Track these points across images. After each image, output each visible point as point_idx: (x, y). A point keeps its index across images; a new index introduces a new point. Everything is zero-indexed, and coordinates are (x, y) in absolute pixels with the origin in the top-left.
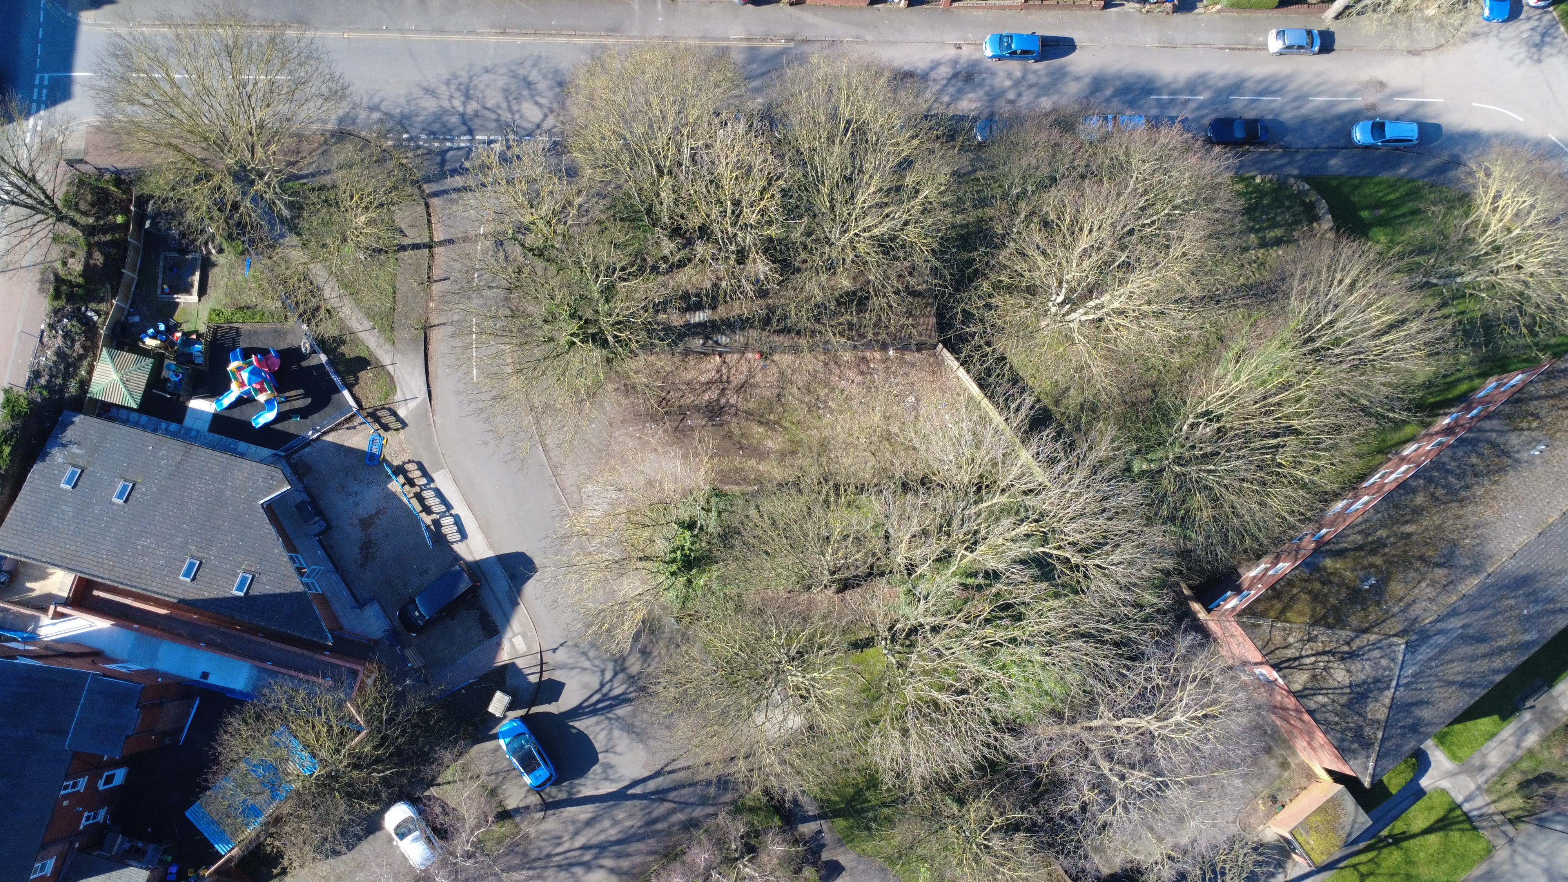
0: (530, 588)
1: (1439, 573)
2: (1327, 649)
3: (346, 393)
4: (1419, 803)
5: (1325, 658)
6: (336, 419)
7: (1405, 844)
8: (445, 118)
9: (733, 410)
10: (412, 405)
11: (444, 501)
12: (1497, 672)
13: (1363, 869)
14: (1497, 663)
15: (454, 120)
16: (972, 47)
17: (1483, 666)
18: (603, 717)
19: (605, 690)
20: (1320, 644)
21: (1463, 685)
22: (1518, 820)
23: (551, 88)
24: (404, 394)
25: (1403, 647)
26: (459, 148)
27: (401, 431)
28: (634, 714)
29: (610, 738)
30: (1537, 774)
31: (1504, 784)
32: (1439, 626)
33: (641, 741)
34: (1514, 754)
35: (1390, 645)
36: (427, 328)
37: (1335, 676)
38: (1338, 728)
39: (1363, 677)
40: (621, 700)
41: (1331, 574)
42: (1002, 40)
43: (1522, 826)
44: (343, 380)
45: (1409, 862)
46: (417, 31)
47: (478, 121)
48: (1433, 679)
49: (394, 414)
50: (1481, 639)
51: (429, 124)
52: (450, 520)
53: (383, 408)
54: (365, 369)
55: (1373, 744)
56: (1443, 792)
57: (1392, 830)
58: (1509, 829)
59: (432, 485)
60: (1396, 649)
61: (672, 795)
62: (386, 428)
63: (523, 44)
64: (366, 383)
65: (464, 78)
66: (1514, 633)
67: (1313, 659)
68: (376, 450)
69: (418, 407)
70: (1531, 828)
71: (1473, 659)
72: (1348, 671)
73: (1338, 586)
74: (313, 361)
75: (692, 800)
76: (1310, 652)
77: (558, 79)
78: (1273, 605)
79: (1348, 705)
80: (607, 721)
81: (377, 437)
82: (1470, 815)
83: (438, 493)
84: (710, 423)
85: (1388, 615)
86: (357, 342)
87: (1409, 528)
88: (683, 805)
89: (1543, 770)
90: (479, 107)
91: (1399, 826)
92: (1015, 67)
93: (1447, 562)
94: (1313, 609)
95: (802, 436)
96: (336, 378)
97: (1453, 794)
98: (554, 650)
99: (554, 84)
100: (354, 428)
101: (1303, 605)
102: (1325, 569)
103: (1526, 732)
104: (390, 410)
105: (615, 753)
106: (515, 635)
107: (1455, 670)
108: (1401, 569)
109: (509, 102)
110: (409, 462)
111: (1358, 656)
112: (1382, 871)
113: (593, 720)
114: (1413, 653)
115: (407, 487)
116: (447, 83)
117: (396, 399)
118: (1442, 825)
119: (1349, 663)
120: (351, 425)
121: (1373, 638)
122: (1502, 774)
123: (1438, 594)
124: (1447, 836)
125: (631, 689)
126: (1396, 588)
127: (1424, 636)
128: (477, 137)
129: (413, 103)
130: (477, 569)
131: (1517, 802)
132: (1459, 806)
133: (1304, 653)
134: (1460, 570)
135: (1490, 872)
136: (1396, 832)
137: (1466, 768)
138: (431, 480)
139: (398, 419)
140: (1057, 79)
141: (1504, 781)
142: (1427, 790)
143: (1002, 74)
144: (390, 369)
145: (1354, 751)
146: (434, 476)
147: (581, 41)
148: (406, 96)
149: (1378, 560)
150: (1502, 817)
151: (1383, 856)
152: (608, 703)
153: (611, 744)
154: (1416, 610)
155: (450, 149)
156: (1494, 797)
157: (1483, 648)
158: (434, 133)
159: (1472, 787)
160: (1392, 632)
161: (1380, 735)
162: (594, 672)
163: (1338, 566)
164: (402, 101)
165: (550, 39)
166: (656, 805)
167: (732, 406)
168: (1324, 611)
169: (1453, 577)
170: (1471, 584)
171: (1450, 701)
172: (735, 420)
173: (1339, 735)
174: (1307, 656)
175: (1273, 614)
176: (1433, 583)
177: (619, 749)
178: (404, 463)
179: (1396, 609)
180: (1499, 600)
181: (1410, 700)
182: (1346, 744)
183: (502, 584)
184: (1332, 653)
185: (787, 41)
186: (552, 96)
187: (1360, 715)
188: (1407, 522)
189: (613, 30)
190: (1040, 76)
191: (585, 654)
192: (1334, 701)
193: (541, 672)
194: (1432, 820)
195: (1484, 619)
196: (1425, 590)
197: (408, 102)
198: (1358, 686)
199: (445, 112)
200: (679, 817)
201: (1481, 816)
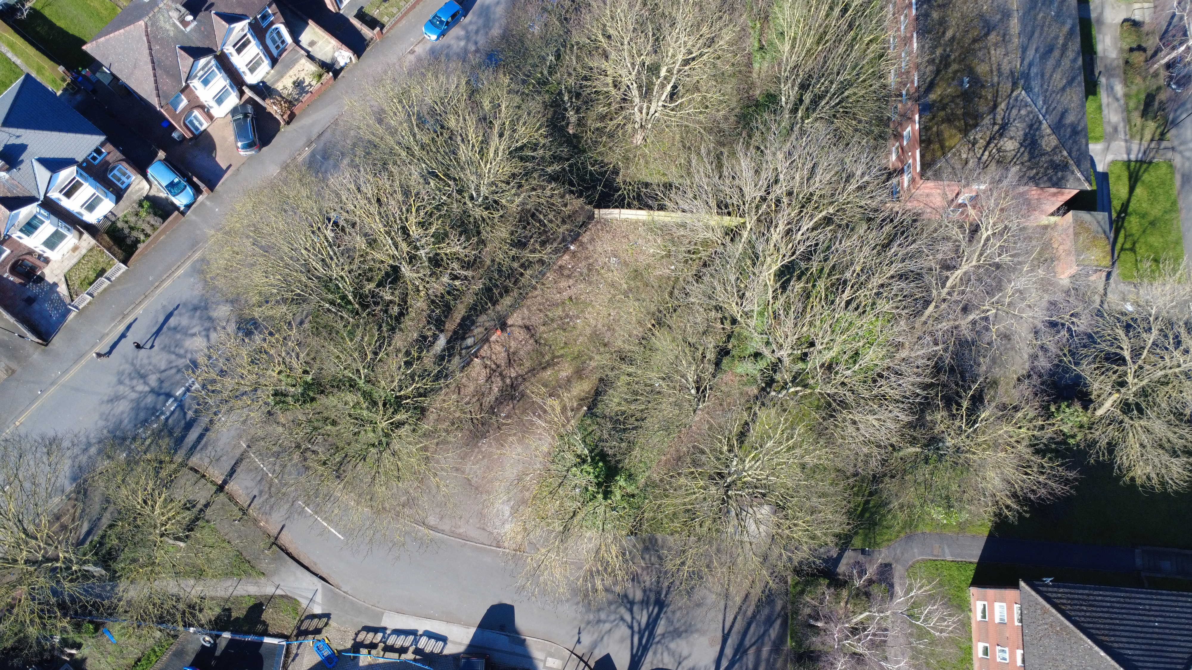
0: (522, 622)
1: (993, 37)
2: (988, 139)
3: (267, 640)
4: (1110, 182)
5: (992, 145)
6: (278, 663)
7: (1130, 209)
8: (142, 405)
9: (520, 379)
10: (319, 598)
11: (407, 633)
12: (1074, 60)
13: (1128, 246)
14: (1071, 54)
15: (150, 399)
16: (420, 44)
17: (1066, 63)
18: (654, 646)
19: (636, 628)
20: (981, 141)
21: (1070, 82)
22: (1162, 134)
23: (192, 317)
24: (306, 598)
25: (1023, 92)
26: (173, 413)
27: (330, 622)
28: (670, 621)
29: (672, 653)
30: (1143, 102)
31: (1135, 125)
32: (1026, 63)
33: (692, 632)
34: (1120, 106)
35: (1016, 99)
36: (275, 543)
37: (1008, 149)
38: (1040, 175)
39: (1022, 133)
40: (652, 624)
41: (941, 101)
42: (434, 23)
43: (1168, 135)
44: (256, 634)
45: (1143, 216)
46: (64, 373)
47: (166, 385)
48: (1054, 95)
49: (313, 616)
50: (1050, 50)
51: (136, 419)
52: (424, 639)
53: (302, 622)
54: (263, 610)
55: (1067, 162)
56: (1113, 162)
57: (1116, 210)
58: (1164, 144)
59: (388, 632)
60: (1021, 97)
61: (747, 643)
62: (318, 631)
63: (145, 310)
64: (274, 619)
65: (128, 368)
66: (1060, 30)
67: (987, 153)
68: (326, 653)
69: (324, 595)
70: (1173, 132)
71: (1058, 64)
72: (1011, 138)
73: (952, 101)
74: (222, 644)
75: (762, 631)
76: (981, 151)
77: (191, 307)
78: (933, 150)
79: (1032, 157)
80: (659, 646)
81: (319, 644)
82: (1139, 159)
83: (398, 632)
84: (515, 402)
85: (996, 87)
86: (238, 600)
87: (949, 34)
88: (760, 640)
89: (1143, 96)
90: (158, 375)
91: (1116, 204)
92: (456, 31)
93: (989, 28)
94: (956, 127)
95: (576, 349)
96: (250, 638)
97: (1119, 158)
98: (579, 641)
99: (192, 313)
100: (297, 655)
101: (947, 131)
102: (935, 101)
103: (1112, 88)
104: (307, 617)
105: (685, 658)
106: (545, 661)
107: (1058, 79)
108: (971, 58)
109: (174, 353)
110: (357, 634)
111: (1007, 124)
112: (1137, 235)
113: (650, 654)
114: (1031, 91)
115: (373, 652)
116: (120, 382)
117: (304, 606)
118: (1134, 180)
119: (1007, 133)
120: (292, 656)
121: (1003, 106)
122: (1128, 121)
123: (1006, 47)
124: (1143, 182)
125: (651, 609)
126: (981, 69)
127: (1026, 76)
128: (177, 394)
129: (110, 417)
130: (474, 648)
131: (1151, 126)
132: (1129, 161)
133: (979, 156)
134: (1000, 24)
135: (1183, 176)
136: (1118, 208)
137: (1109, 137)
138: (384, 629)
139: (319, 617)
140: (487, 15)
141: (1133, 124)
142: (1106, 171)
143: (453, 42)
144: (279, 592)
145: (1063, 178)
146: (383, 625)
147: (181, 271)
148: (101, 418)
149: (955, 67)
150: (1154, 143)
151: (1128, 228)
152: (647, 634)
153: (677, 657)
154: (1006, 68)
155: (167, 419)
156: (1138, 137)
157: (1056, 53)
158: (146, 421)
159: (1123, 144)
160: (1009, 92)
161: (1065, 153)
162: (617, 625)
163: (939, 93)
164: (101, 423)
165: (159, 291)
166: (745, 659)
167: (516, 378)
168: (962, 122)
169: (1002, 32)
170: (1014, 24)
171: (1074, 99)
172: (527, 384)
173: (1045, 178)
174: (982, 155)
175: (939, 154)
176: (996, 45)
177: (685, 653)
178: (355, 639)
179: (996, 79)
180: (1035, 19)
181: (1058, 119)
182: (1054, 179)
183: (501, 640)
184: (992, 138)
185: (309, 146)
186: (198, 322)
187: (1044, 154)
188: (944, 33)
189: (194, 245)
190: (475, 23)
191: (599, 621)
192: (1022, 163)
193: (586, 664)
194: (1127, 182)
195: (1040, 37)
196: (996, 54)
197: (107, 420)
198: (1024, 141)
199: (138, 401)
200: (766, 650)
201: (1145, 152)
